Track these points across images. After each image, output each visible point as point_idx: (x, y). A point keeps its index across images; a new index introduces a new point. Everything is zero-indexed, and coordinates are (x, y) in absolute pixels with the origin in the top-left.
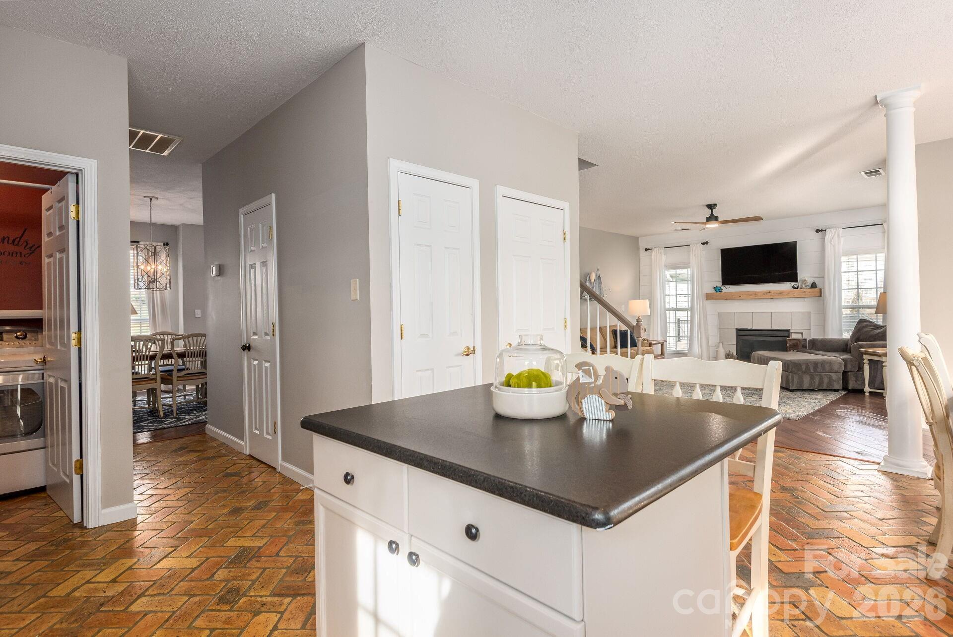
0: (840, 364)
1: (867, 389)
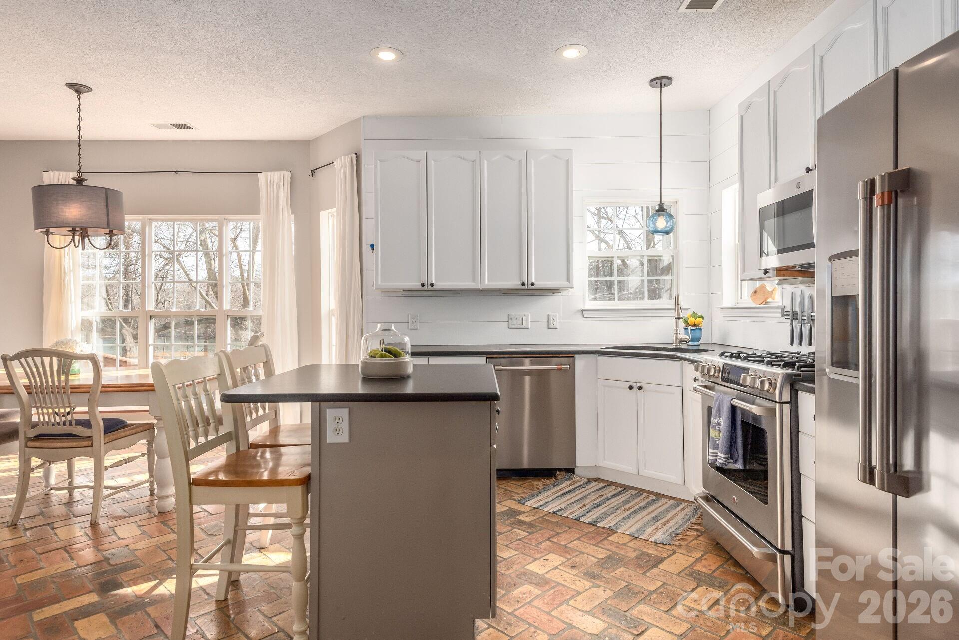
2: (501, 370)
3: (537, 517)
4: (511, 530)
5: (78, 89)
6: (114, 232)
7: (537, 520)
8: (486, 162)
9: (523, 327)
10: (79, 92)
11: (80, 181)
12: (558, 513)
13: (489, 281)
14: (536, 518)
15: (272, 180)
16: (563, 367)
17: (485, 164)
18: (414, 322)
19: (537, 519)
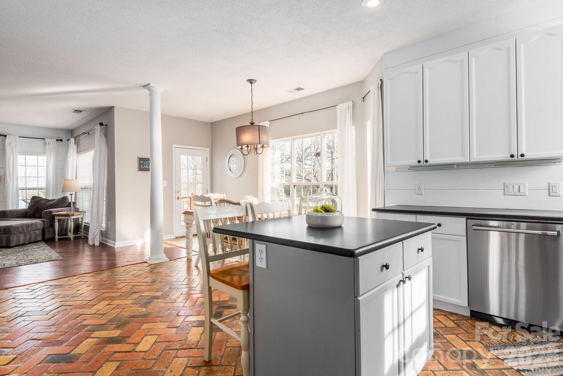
0: (41, 224)
1: (57, 237)
2: (479, 230)
3: (495, 368)
4: (459, 370)
5: (251, 81)
6: (264, 145)
7: (492, 371)
8: (474, 59)
9: (520, 194)
10: (251, 83)
11: (252, 124)
12: (522, 373)
13: (477, 156)
14: (493, 367)
15: (343, 108)
16: (548, 232)
17: (473, 60)
18: (420, 189)
19: (494, 369)
